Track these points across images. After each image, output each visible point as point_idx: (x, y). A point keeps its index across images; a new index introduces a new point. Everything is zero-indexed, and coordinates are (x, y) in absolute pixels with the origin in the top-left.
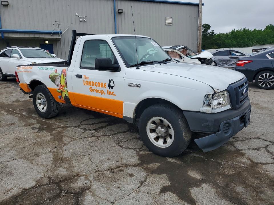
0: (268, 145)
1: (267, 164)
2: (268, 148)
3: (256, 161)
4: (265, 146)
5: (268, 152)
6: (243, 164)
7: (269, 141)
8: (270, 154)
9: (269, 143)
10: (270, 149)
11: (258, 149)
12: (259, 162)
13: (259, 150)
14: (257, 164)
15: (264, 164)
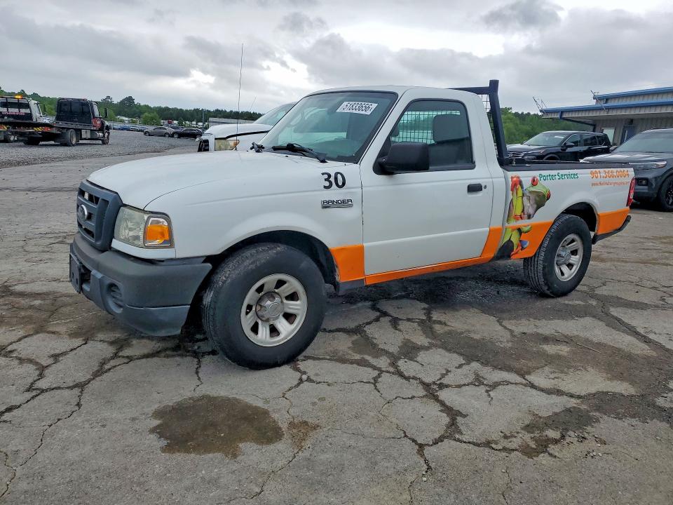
0: (41, 376)
1: (20, 340)
2: (36, 369)
3: (41, 335)
4: (46, 372)
5: (30, 361)
6: (58, 323)
7: (46, 390)
8: (23, 357)
9: (42, 384)
10: (30, 370)
11: (56, 357)
12: (35, 337)
13: (52, 356)
14: (37, 332)
15: (26, 337)
